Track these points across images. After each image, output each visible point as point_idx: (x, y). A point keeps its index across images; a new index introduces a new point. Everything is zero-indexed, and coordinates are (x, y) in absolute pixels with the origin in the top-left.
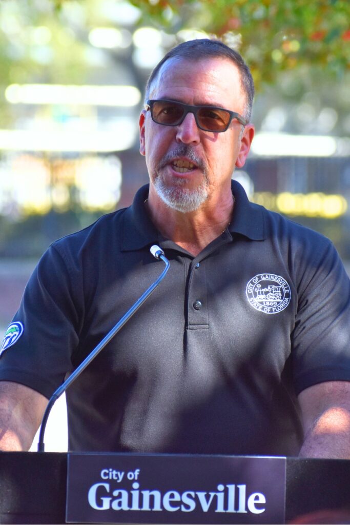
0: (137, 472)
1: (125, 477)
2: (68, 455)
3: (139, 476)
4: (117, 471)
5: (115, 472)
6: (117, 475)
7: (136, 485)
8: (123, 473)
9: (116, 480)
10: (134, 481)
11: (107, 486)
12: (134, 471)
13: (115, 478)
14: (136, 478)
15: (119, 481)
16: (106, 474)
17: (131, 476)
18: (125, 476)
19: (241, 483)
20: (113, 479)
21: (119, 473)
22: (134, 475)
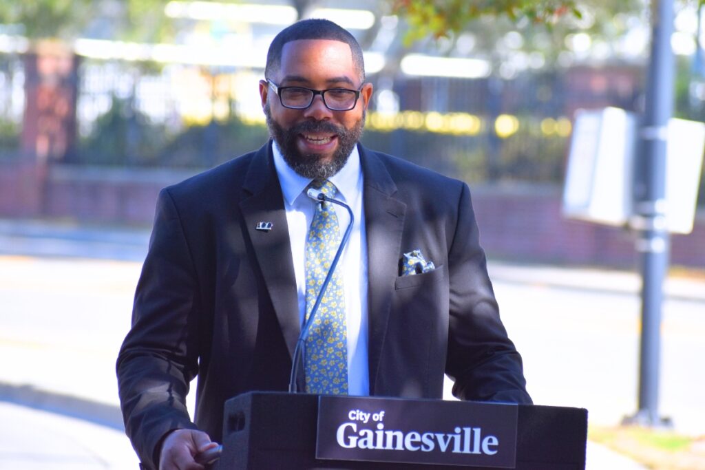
0: (382, 413)
1: (371, 418)
2: (320, 397)
3: (383, 418)
4: (364, 412)
5: (362, 414)
6: (363, 416)
7: (380, 426)
8: (369, 415)
10: (379, 422)
13: (362, 419)
14: (381, 420)
15: (365, 422)
16: (353, 415)
17: (376, 417)
20: (359, 420)
21: (365, 414)
22: (379, 416)
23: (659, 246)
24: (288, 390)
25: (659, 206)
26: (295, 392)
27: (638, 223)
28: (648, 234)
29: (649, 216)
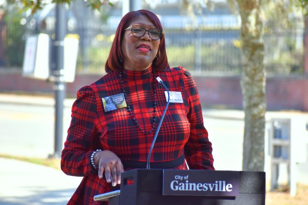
0: (187, 176)
5: (180, 177)
6: (180, 178)
7: (187, 181)
9: (180, 180)
10: (186, 180)
11: (177, 182)
12: (186, 176)
13: (180, 179)
14: (187, 179)
15: (181, 180)
16: (177, 177)
17: (185, 178)
18: (183, 178)
19: (224, 180)
20: (179, 179)
21: (181, 177)
22: (187, 177)
23: (61, 88)
24: (146, 168)
25: (62, 72)
26: (150, 168)
27: (53, 79)
28: (57, 83)
29: (58, 76)
